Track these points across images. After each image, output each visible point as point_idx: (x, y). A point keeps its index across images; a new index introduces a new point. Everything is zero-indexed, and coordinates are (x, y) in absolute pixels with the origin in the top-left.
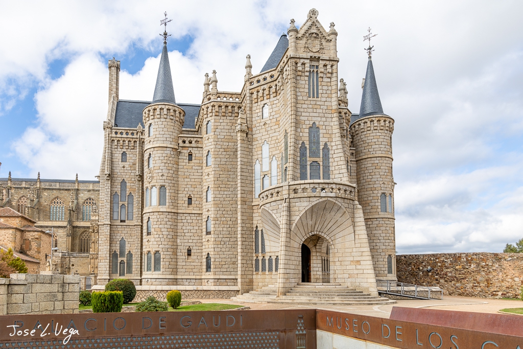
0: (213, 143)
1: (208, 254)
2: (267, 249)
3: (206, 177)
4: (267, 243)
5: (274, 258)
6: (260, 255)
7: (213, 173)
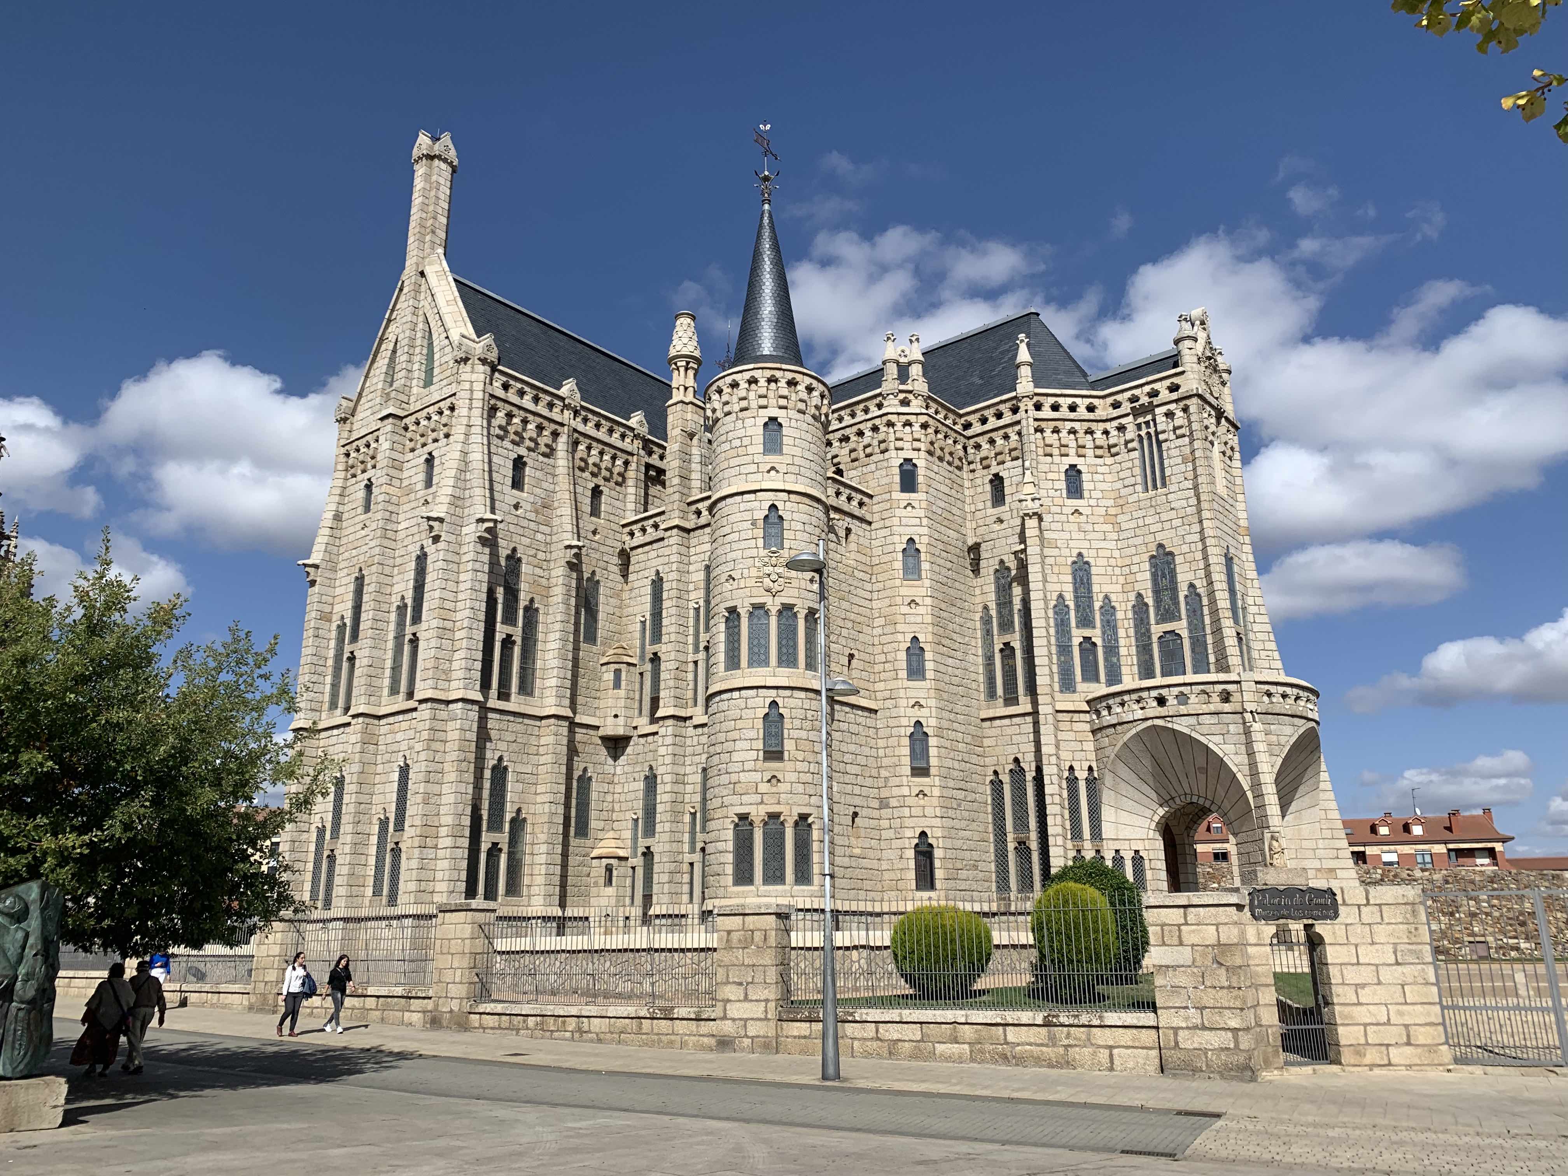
0: (925, 521)
1: (923, 834)
2: (1107, 830)
3: (905, 609)
4: (1107, 814)
5: (1128, 856)
6: (1087, 845)
7: (928, 601)
